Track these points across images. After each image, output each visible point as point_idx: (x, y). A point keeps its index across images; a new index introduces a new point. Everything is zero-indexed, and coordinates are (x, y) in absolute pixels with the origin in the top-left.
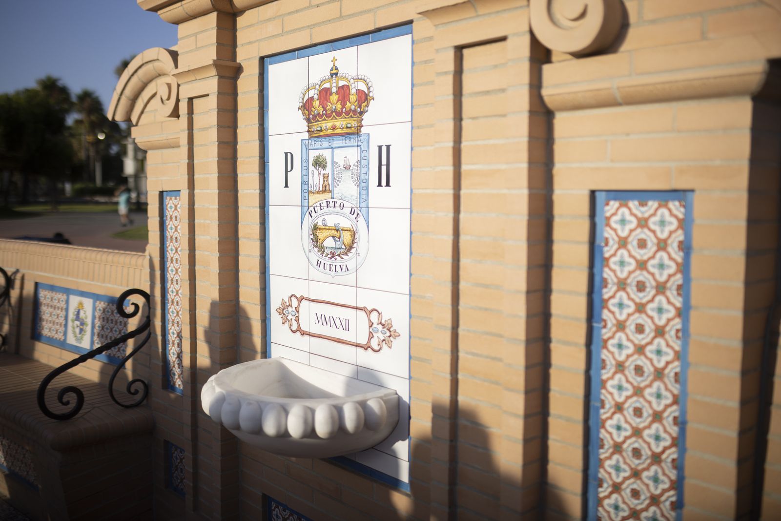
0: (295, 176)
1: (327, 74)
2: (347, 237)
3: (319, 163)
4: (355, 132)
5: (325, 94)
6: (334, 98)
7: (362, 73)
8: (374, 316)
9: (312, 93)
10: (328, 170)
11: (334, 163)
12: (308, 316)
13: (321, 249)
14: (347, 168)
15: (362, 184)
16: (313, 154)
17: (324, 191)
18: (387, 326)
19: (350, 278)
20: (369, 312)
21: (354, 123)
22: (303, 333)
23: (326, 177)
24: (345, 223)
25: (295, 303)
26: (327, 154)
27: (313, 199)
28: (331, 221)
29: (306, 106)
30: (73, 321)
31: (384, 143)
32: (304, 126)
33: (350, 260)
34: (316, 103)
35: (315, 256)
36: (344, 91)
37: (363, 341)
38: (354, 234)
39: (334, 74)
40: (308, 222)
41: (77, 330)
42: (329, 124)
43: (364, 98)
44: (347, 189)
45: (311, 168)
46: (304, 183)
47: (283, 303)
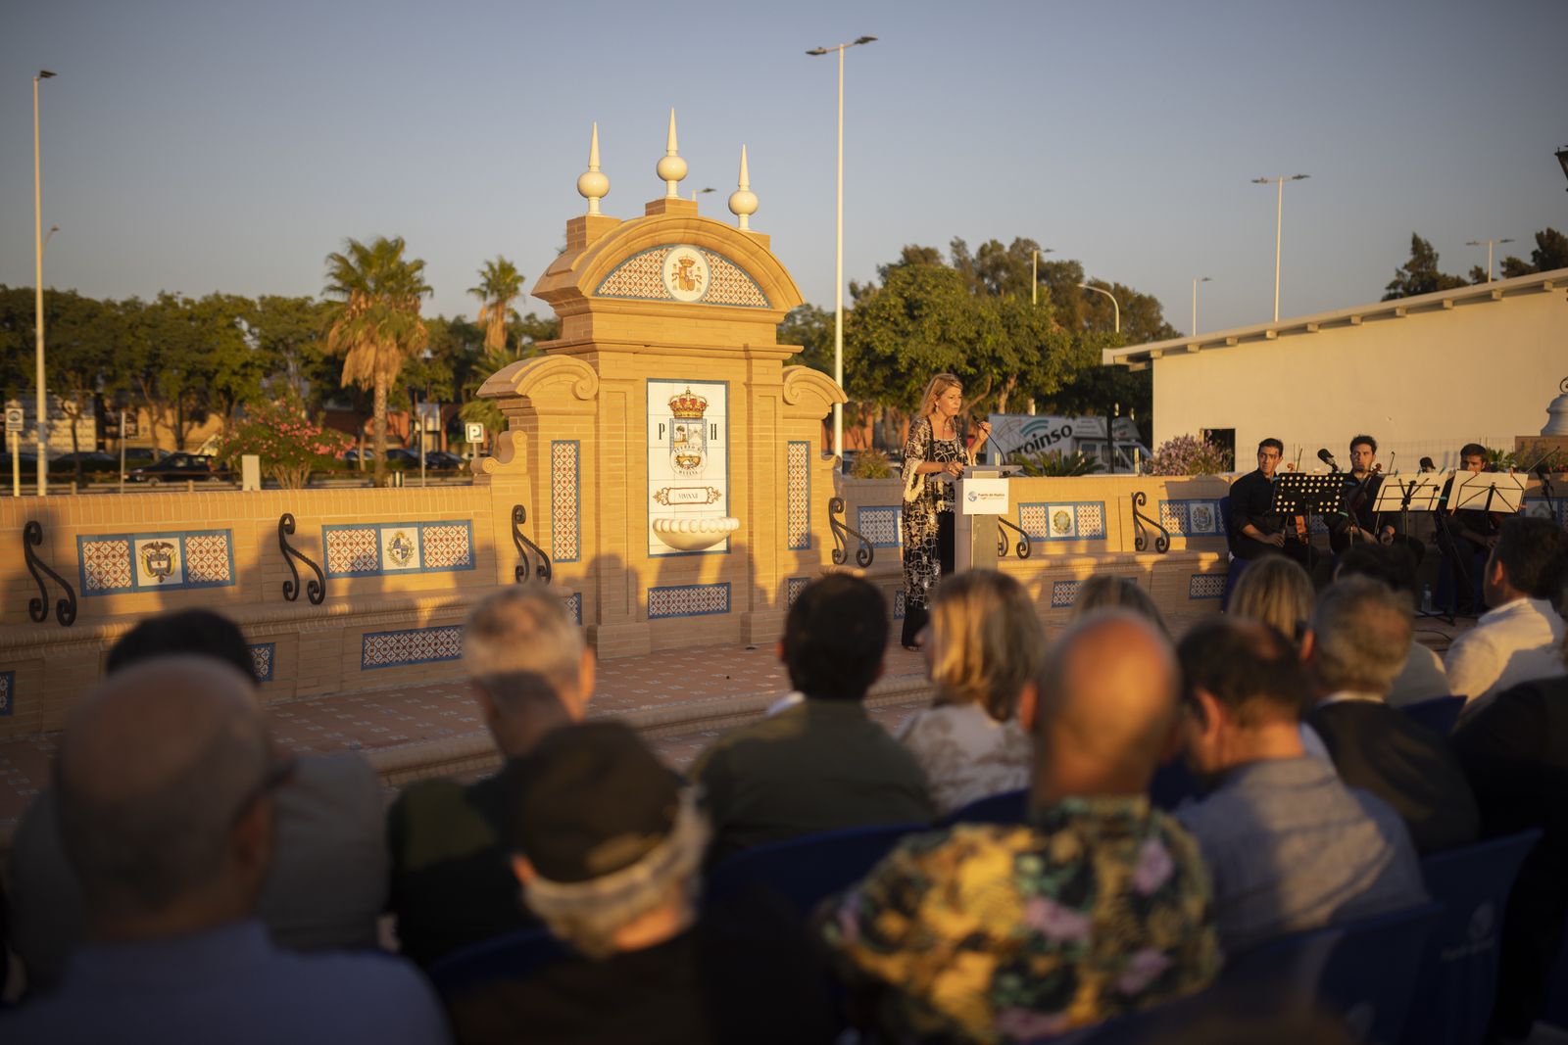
0: (666, 435)
1: (685, 392)
2: (696, 460)
3: (679, 429)
4: (701, 418)
5: (683, 401)
6: (689, 403)
7: (702, 395)
8: (710, 490)
9: (675, 399)
10: (686, 432)
11: (688, 430)
12: (673, 497)
13: (682, 466)
14: (696, 432)
15: (704, 439)
16: (676, 426)
17: (684, 441)
18: (716, 493)
19: (699, 476)
20: (707, 489)
21: (699, 414)
22: (670, 504)
23: (684, 435)
24: (696, 454)
25: (665, 491)
26: (685, 426)
27: (676, 445)
28: (687, 454)
29: (672, 405)
30: (390, 550)
31: (714, 424)
32: (672, 413)
33: (698, 469)
34: (678, 404)
35: (678, 469)
36: (694, 401)
37: (705, 501)
38: (699, 458)
39: (688, 393)
40: (674, 455)
41: (399, 557)
42: (685, 413)
43: (704, 405)
44: (696, 440)
45: (676, 431)
46: (672, 437)
47: (658, 493)
